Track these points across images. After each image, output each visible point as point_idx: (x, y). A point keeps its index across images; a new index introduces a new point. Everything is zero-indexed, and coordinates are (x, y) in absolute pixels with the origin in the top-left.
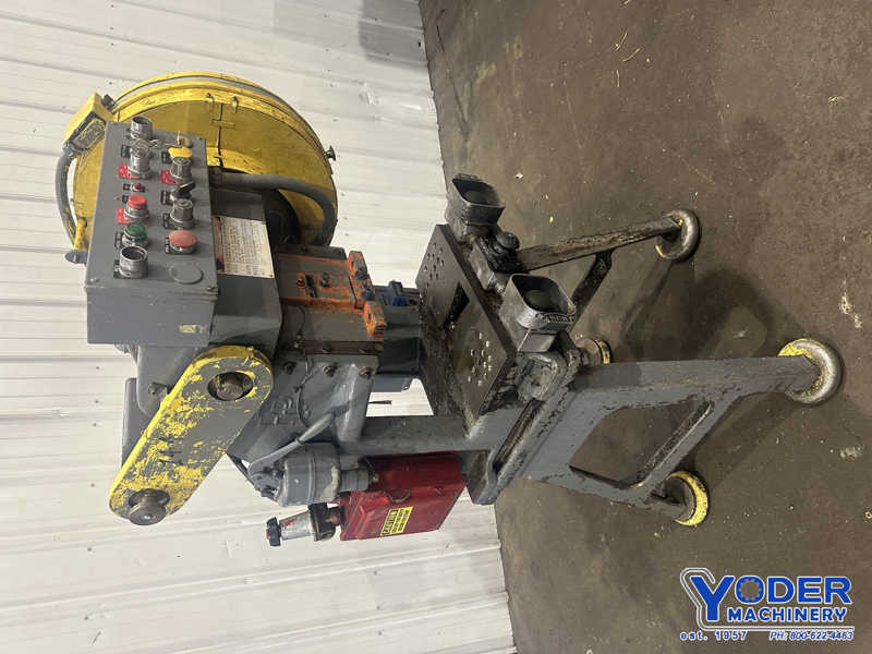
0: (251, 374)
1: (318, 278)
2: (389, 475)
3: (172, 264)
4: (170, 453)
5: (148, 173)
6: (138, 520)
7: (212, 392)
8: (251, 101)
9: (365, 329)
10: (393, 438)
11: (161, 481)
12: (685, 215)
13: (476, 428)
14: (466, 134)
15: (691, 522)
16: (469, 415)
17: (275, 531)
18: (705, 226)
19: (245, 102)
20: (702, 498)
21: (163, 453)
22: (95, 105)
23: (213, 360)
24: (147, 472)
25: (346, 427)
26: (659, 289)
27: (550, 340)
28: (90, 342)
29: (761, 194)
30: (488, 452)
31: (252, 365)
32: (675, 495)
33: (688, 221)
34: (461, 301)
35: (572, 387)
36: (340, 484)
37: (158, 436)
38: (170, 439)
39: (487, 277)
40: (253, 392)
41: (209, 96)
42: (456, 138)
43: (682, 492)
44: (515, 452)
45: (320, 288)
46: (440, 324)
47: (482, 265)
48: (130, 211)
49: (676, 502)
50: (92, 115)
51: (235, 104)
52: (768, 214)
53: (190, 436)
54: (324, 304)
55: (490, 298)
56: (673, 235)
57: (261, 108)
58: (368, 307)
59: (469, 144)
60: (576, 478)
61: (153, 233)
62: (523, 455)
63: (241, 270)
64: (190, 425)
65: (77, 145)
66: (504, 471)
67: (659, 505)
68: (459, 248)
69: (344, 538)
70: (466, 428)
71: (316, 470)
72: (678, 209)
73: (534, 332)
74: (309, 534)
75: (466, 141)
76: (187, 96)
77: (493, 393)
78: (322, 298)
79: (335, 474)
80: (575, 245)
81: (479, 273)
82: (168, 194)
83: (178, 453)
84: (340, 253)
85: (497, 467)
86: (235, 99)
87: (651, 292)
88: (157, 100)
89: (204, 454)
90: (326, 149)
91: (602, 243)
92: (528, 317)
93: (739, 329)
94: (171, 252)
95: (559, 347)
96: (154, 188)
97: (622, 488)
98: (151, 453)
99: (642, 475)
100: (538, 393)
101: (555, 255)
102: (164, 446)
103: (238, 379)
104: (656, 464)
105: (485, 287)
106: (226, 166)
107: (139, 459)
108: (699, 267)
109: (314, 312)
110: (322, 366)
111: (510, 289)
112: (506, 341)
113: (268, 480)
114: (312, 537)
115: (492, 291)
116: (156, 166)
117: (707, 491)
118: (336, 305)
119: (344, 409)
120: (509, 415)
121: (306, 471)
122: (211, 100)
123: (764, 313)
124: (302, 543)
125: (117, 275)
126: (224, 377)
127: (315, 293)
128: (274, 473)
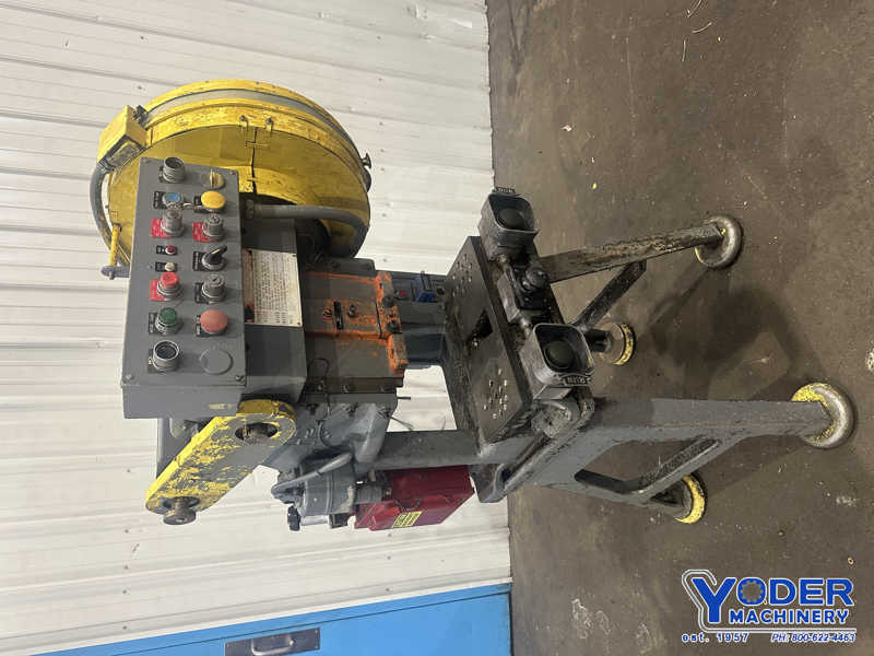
0: (276, 424)
1: (345, 305)
2: (403, 483)
3: (205, 350)
4: (201, 474)
5: (181, 230)
6: (169, 521)
7: (239, 434)
8: (285, 120)
9: (387, 362)
10: (408, 456)
11: (195, 491)
12: (729, 225)
13: (487, 450)
14: (517, 65)
15: (686, 520)
16: (482, 439)
17: (295, 521)
18: (748, 239)
19: (283, 123)
20: (699, 503)
21: (195, 475)
23: (238, 415)
24: (180, 486)
25: (365, 451)
26: (692, 290)
27: (567, 391)
28: (127, 416)
29: (811, 223)
30: (497, 465)
31: (274, 416)
32: (674, 497)
33: (732, 232)
34: (484, 330)
35: (582, 429)
36: (355, 500)
37: (188, 464)
38: (201, 466)
39: (513, 313)
40: (277, 434)
41: (244, 119)
42: (507, 66)
43: (682, 498)
44: (523, 470)
45: (346, 318)
46: (464, 338)
47: (509, 297)
48: (162, 288)
49: (673, 502)
50: (125, 138)
51: (269, 128)
52: (814, 246)
53: (217, 465)
54: (350, 336)
55: (512, 332)
56: (715, 244)
57: (297, 129)
58: (392, 342)
59: (519, 77)
60: (580, 486)
61: (186, 310)
62: (530, 473)
63: (271, 321)
64: (219, 457)
65: (110, 162)
66: (512, 481)
67: (656, 506)
68: (488, 266)
69: (357, 527)
70: (478, 445)
71: (333, 489)
72: (724, 215)
73: (549, 387)
74: (325, 522)
75: (517, 72)
76: (219, 118)
77: (507, 429)
78: (348, 331)
79: (351, 492)
80: (609, 253)
81: (506, 304)
82: (201, 255)
83: (207, 474)
84: (368, 267)
85: (506, 475)
86: (270, 121)
87: (682, 292)
88: (192, 121)
89: (229, 474)
90: (363, 156)
91: (637, 251)
92: (545, 375)
93: (762, 357)
94: (203, 334)
95: (576, 396)
96: (188, 247)
97: (623, 493)
98: (182, 475)
99: (645, 481)
100: (550, 431)
101: (589, 264)
102: (196, 470)
103: (266, 430)
104: (658, 478)
105: (509, 320)
106: (259, 191)
107: (172, 479)
108: (735, 279)
109: (340, 343)
110: (343, 407)
111: (532, 337)
112: (523, 384)
113: (289, 498)
114: (328, 526)
115: (516, 323)
116: (189, 218)
117: (706, 496)
118: (362, 337)
119: (361, 438)
120: (518, 444)
121: (324, 491)
122: (244, 124)
123: (791, 345)
124: (318, 530)
125: (150, 368)
126: (251, 427)
127: (339, 326)
128: (295, 493)
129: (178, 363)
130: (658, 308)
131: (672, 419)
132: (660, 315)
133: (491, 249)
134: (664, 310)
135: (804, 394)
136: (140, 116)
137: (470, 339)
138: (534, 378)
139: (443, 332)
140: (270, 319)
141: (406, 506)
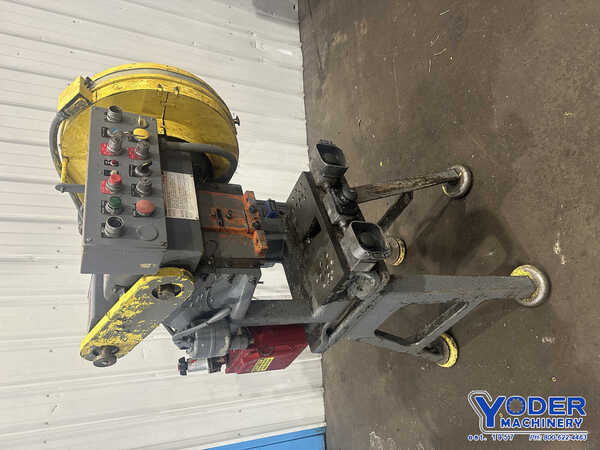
0: (181, 285)
1: (225, 211)
2: (261, 336)
3: (138, 225)
4: (123, 327)
5: (120, 151)
6: (98, 364)
7: (155, 294)
8: (186, 89)
9: (253, 249)
10: (266, 315)
11: (117, 341)
12: (464, 170)
13: (318, 311)
14: (322, 79)
15: (446, 366)
16: (315, 304)
17: (183, 366)
18: (476, 178)
19: (185, 90)
20: (454, 352)
21: (119, 326)
22: (81, 88)
23: (157, 277)
24: (107, 336)
25: (238, 310)
27: (372, 265)
28: (82, 272)
29: (514, 166)
30: (324, 324)
31: (181, 279)
32: (437, 348)
33: (465, 174)
34: (315, 230)
35: (382, 293)
36: (230, 347)
37: (117, 317)
38: (124, 319)
39: (334, 216)
40: (180, 294)
41: (160, 86)
42: (315, 81)
43: (442, 346)
44: (342, 326)
45: (226, 219)
46: (301, 238)
47: (332, 207)
48: (110, 185)
49: (437, 353)
50: (79, 96)
51: (176, 93)
52: (517, 180)
53: (137, 318)
54: (227, 231)
55: (335, 231)
56: (454, 182)
57: (194, 94)
58: (256, 234)
59: (323, 87)
60: (378, 339)
61: (126, 200)
62: (346, 328)
63: (178, 215)
64: (138, 312)
65: (67, 113)
66: (334, 335)
67: (428, 355)
68: (317, 190)
69: (227, 372)
70: (312, 309)
71: (215, 338)
72: (459, 164)
73: (362, 261)
74: (205, 369)
75: (322, 83)
76: (143, 85)
77: (332, 294)
78: (227, 227)
79: (227, 341)
80: (391, 186)
81: (329, 212)
82: (134, 167)
83: (128, 326)
84: (238, 189)
85: (330, 332)
86: (177, 89)
88: (125, 87)
89: (144, 327)
90: (234, 118)
91: (407, 186)
92: (360, 252)
93: (489, 251)
94: (138, 215)
95: (378, 269)
96: (125, 162)
97: (405, 345)
98: (110, 326)
99: (419, 337)
100: (360, 295)
101: (378, 193)
102: (119, 323)
103: (172, 288)
104: (428, 333)
105: (333, 222)
106: (168, 134)
107: (103, 330)
108: (469, 205)
109: (222, 236)
110: (225, 276)
111: (350, 231)
112: (343, 262)
113: (185, 344)
114: (207, 371)
115: (337, 225)
116: (126, 144)
117: (458, 348)
118: (236, 231)
119: (234, 301)
120: (339, 306)
121: (209, 339)
122: (160, 89)
123: (507, 244)
124: (200, 373)
125: (103, 235)
126: (163, 287)
127: (222, 224)
128: (189, 340)
129: (123, 232)
130: (420, 226)
131: (438, 287)
132: (421, 231)
133: (318, 179)
134: (423, 228)
135: (518, 272)
136: (88, 83)
137: (305, 238)
138: (351, 256)
139: (285, 238)
140: (178, 214)
141: (264, 353)
